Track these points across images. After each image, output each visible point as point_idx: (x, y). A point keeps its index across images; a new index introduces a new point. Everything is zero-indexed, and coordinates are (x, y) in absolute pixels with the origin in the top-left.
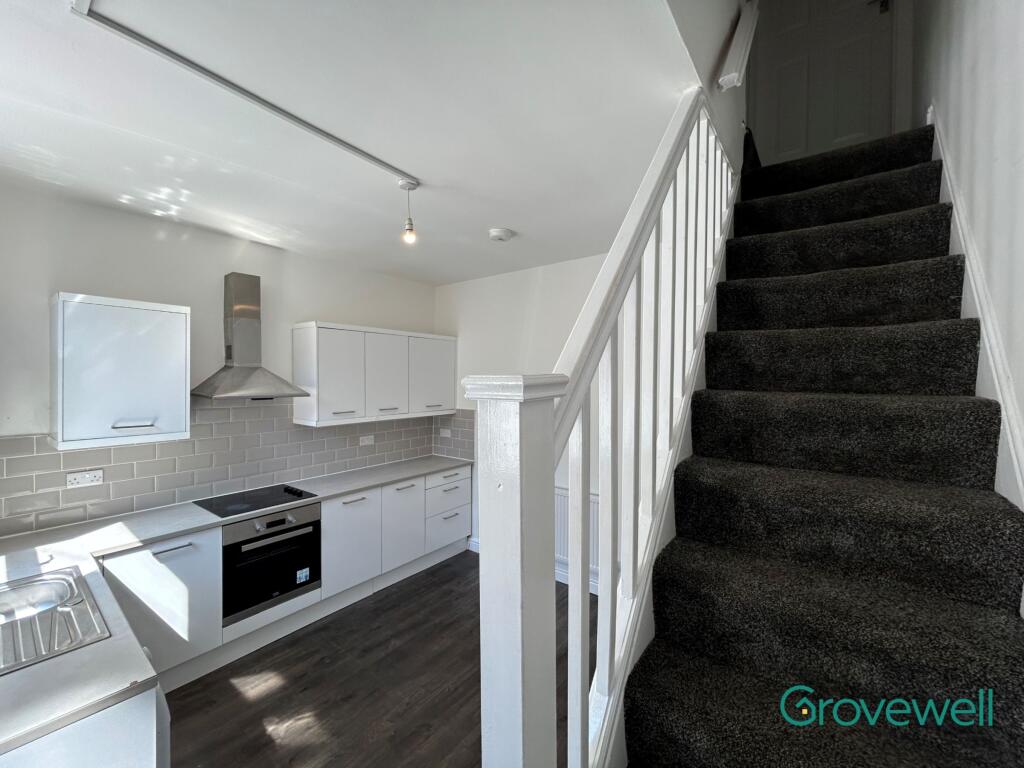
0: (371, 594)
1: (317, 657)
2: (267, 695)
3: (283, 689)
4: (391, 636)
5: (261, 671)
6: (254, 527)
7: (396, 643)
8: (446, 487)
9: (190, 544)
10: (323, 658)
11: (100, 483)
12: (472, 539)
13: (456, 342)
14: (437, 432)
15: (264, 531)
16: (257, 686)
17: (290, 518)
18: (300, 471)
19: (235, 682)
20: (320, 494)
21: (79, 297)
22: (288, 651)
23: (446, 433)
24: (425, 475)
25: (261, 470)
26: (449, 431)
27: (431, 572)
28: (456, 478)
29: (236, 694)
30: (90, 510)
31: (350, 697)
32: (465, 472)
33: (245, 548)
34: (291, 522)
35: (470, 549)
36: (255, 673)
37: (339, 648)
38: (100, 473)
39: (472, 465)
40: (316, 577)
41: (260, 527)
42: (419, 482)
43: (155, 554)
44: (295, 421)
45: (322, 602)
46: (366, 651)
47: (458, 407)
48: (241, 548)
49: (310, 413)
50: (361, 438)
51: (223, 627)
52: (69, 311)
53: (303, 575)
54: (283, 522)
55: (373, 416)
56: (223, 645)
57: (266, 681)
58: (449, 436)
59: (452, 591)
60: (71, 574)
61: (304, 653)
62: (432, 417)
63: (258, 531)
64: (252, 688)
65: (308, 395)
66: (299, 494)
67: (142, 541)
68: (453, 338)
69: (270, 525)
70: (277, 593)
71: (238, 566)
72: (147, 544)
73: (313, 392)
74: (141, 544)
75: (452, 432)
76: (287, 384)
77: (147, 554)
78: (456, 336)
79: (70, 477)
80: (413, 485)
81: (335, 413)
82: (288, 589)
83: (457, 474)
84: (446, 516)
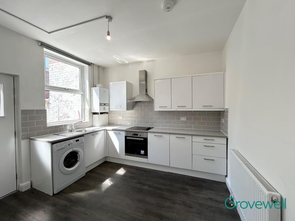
9: (119, 133)
13: (224, 74)
21: (112, 83)
26: (223, 120)
30: (121, 123)
35: (226, 183)
38: (122, 117)
39: (227, 138)
40: (146, 155)
43: (114, 133)
45: (148, 163)
48: (128, 138)
50: (181, 118)
51: (125, 155)
53: (142, 152)
54: (137, 135)
55: (174, 109)
56: (125, 159)
70: (136, 154)
72: (113, 130)
79: (119, 117)
80: (184, 138)
81: (160, 107)
82: (138, 154)
83: (213, 140)
84: (205, 158)
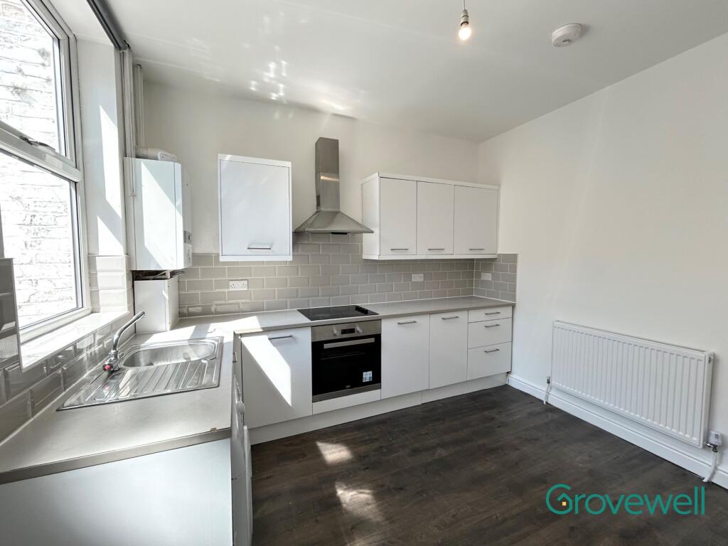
0: (420, 403)
1: (377, 445)
2: (339, 463)
3: (350, 462)
4: (438, 445)
5: (337, 442)
6: (333, 331)
7: (441, 452)
8: (488, 324)
9: (291, 336)
10: (381, 447)
11: (246, 289)
12: (511, 375)
13: (498, 190)
14: (479, 275)
15: (339, 336)
16: (334, 453)
17: (358, 329)
18: (367, 296)
19: (320, 445)
20: (381, 313)
21: (228, 157)
22: (356, 433)
23: (487, 277)
24: (468, 309)
25: (340, 293)
26: (490, 275)
27: (473, 397)
28: (498, 316)
29: (319, 455)
30: (241, 307)
31: (401, 489)
32: (506, 312)
33: (326, 346)
34: (358, 332)
35: (510, 384)
36: (332, 442)
37: (394, 442)
38: (246, 282)
39: (513, 306)
40: (377, 380)
41: (337, 332)
42: (462, 315)
43: (270, 339)
44: (365, 257)
45: (381, 400)
46: (415, 451)
47: (499, 252)
48: (323, 346)
49: (374, 248)
50: (413, 276)
51: (313, 402)
52: (224, 166)
53: (367, 376)
54: (352, 331)
55: (422, 255)
56: (313, 415)
57: (340, 451)
58: (490, 279)
59: (493, 419)
60: (217, 341)
61: (367, 438)
62: (473, 260)
63: (335, 335)
64: (330, 454)
65: (372, 232)
66: (365, 312)
67: (263, 328)
68: (496, 187)
69: (344, 332)
70: (349, 386)
71: (323, 359)
72: (266, 330)
73: (376, 231)
74: (261, 330)
75: (493, 274)
76: (357, 223)
77: (265, 338)
78: (500, 186)
79: (231, 283)
80: (457, 317)
81: (392, 250)
82: (356, 384)
83: (498, 313)
84: (487, 350)
